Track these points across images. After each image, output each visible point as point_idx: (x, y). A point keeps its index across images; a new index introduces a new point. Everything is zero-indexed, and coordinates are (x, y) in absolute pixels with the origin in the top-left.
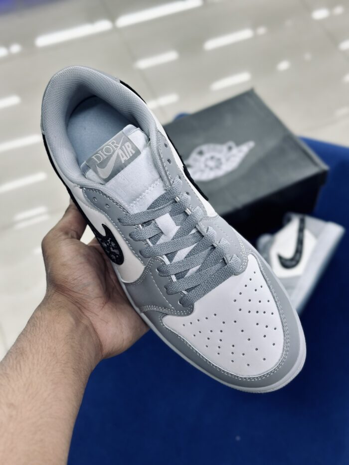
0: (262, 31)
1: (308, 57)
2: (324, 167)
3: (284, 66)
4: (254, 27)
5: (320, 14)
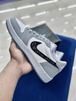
0: (48, 12)
1: (57, 18)
2: (60, 40)
3: (52, 20)
4: (46, 11)
5: (60, 9)
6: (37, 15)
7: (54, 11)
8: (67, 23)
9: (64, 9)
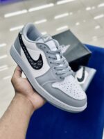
0: (71, 13)
1: (85, 21)
2: (90, 52)
3: (78, 24)
4: (69, 12)
5: (88, 9)
6: (56, 17)
7: (79, 11)
8: (98, 27)
9: (93, 8)
